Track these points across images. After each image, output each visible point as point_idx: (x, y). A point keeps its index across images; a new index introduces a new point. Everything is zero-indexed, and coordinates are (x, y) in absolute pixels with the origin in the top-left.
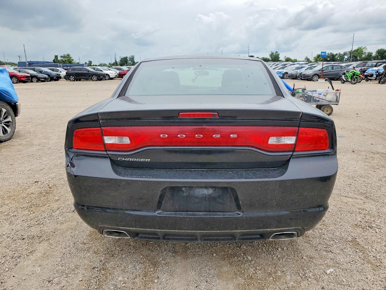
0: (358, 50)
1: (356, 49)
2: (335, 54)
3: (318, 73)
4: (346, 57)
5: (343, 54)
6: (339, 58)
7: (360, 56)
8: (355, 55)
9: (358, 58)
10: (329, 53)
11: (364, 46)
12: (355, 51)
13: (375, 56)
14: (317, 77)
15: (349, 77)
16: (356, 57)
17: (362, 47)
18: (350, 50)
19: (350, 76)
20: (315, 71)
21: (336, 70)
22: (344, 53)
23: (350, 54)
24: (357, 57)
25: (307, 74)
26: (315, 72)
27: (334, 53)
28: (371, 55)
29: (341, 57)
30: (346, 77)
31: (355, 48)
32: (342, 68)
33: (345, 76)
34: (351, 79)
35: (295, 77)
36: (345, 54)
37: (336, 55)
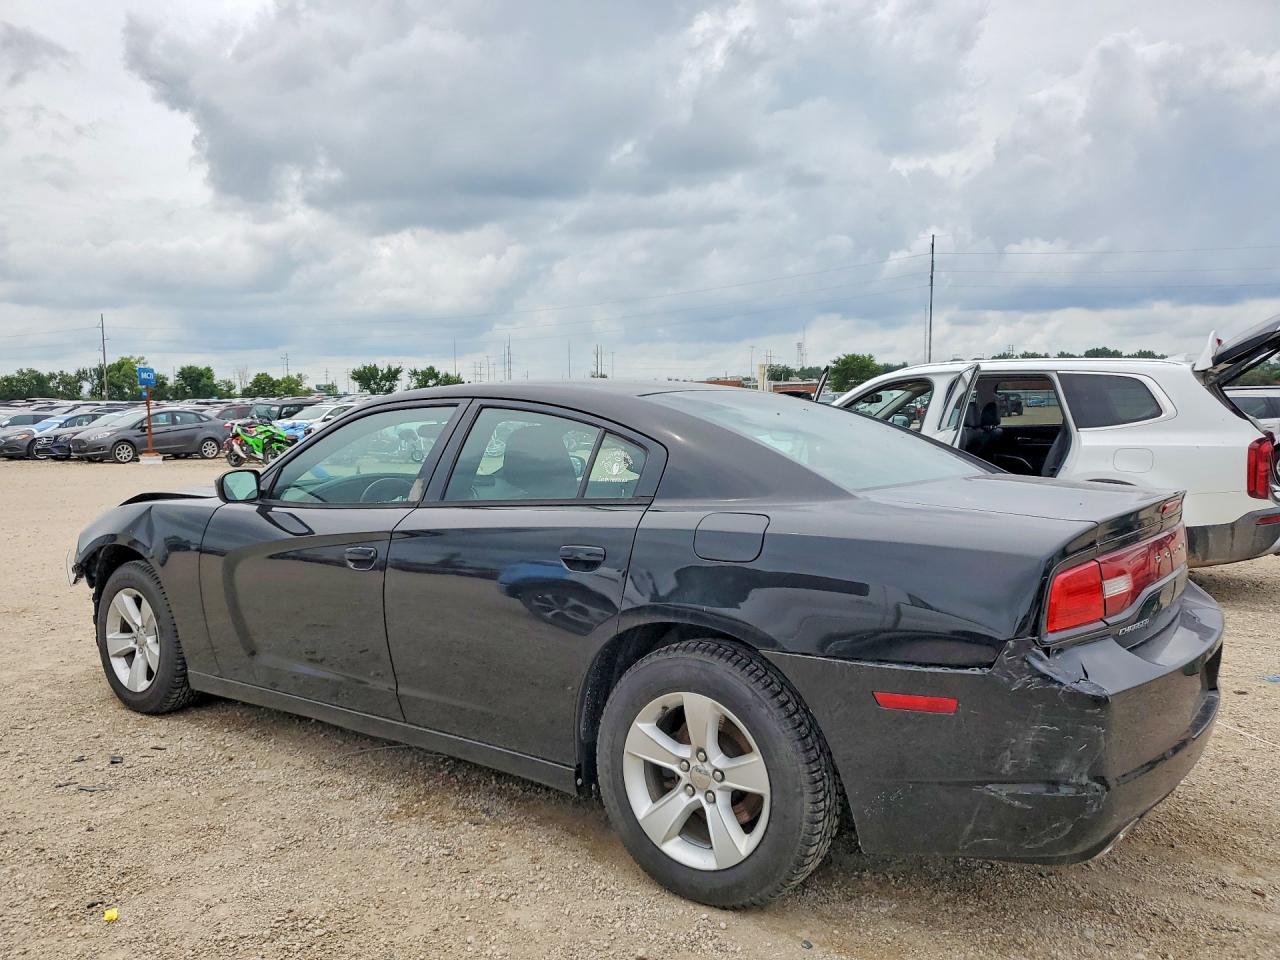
0: (119, 367)
1: (116, 362)
2: (46, 373)
3: (131, 435)
4: (87, 387)
5: (73, 374)
6: (61, 389)
7: (130, 384)
8: (115, 380)
9: (127, 390)
10: (25, 371)
11: (137, 357)
12: (111, 369)
13: (177, 388)
14: (130, 449)
15: (255, 446)
16: (120, 388)
17: (132, 357)
18: (96, 366)
19: (261, 445)
20: (118, 431)
21: (187, 426)
22: (79, 373)
23: (100, 377)
24: (123, 388)
25: (93, 439)
26: (119, 434)
27: (44, 370)
28: (164, 384)
29: (69, 384)
30: (245, 448)
31: (113, 359)
32: (202, 421)
33: (241, 446)
34: (264, 451)
35: (24, 451)
36: (82, 376)
37: (52, 376)
